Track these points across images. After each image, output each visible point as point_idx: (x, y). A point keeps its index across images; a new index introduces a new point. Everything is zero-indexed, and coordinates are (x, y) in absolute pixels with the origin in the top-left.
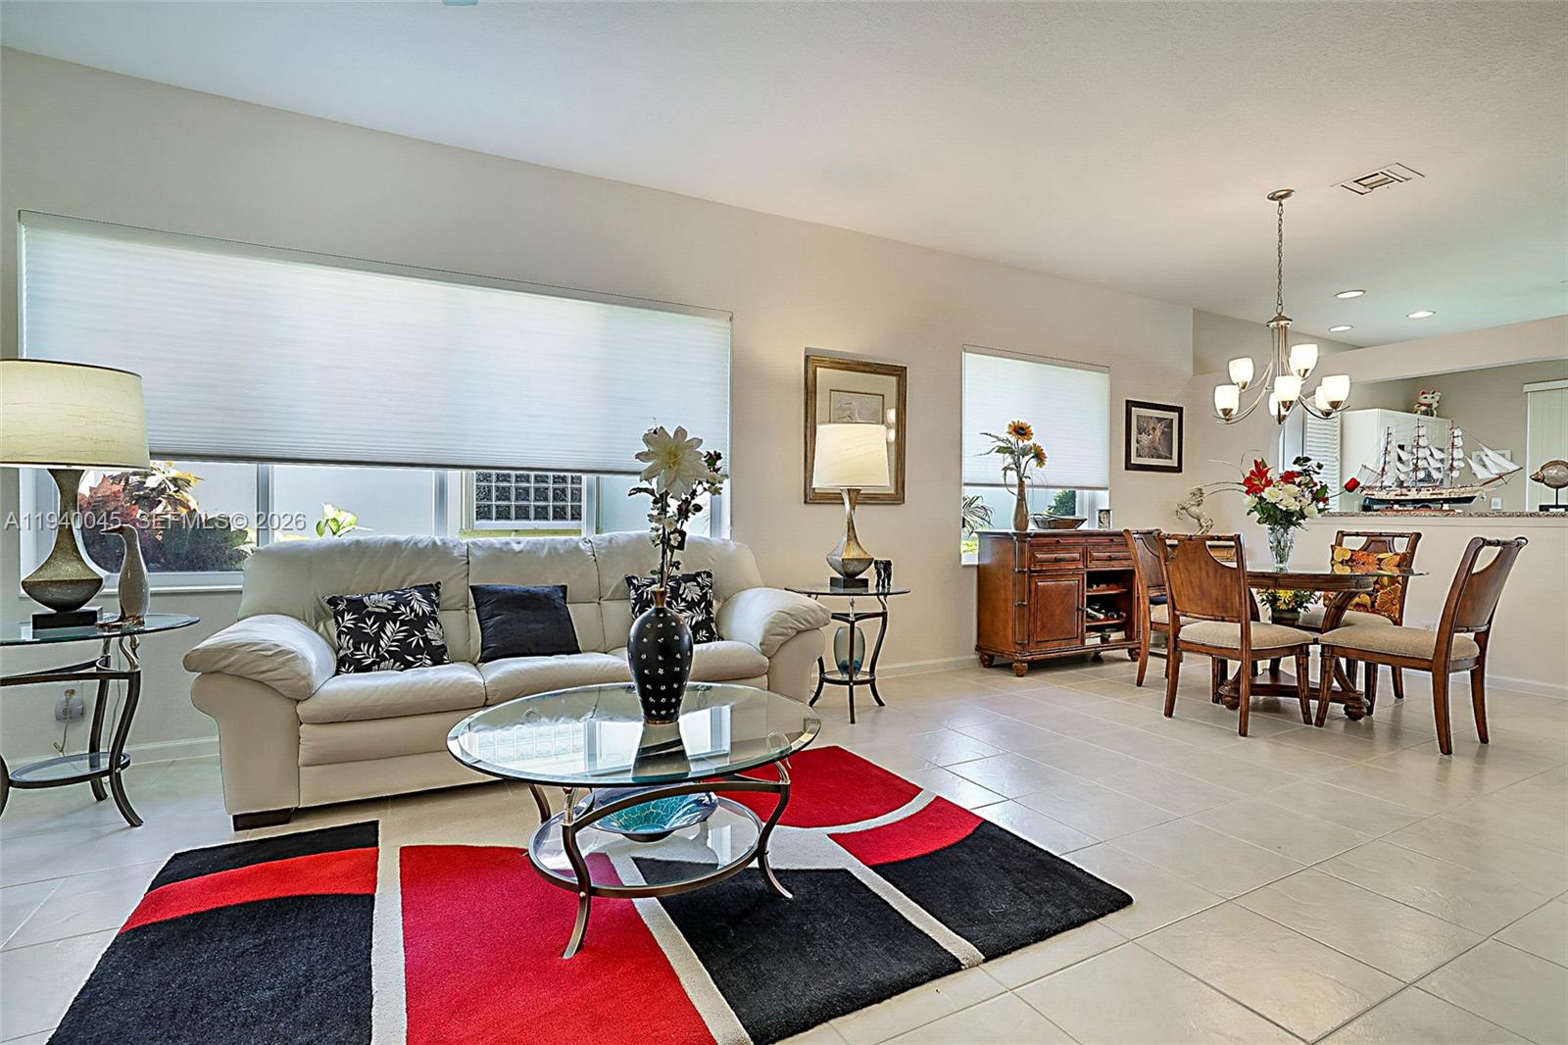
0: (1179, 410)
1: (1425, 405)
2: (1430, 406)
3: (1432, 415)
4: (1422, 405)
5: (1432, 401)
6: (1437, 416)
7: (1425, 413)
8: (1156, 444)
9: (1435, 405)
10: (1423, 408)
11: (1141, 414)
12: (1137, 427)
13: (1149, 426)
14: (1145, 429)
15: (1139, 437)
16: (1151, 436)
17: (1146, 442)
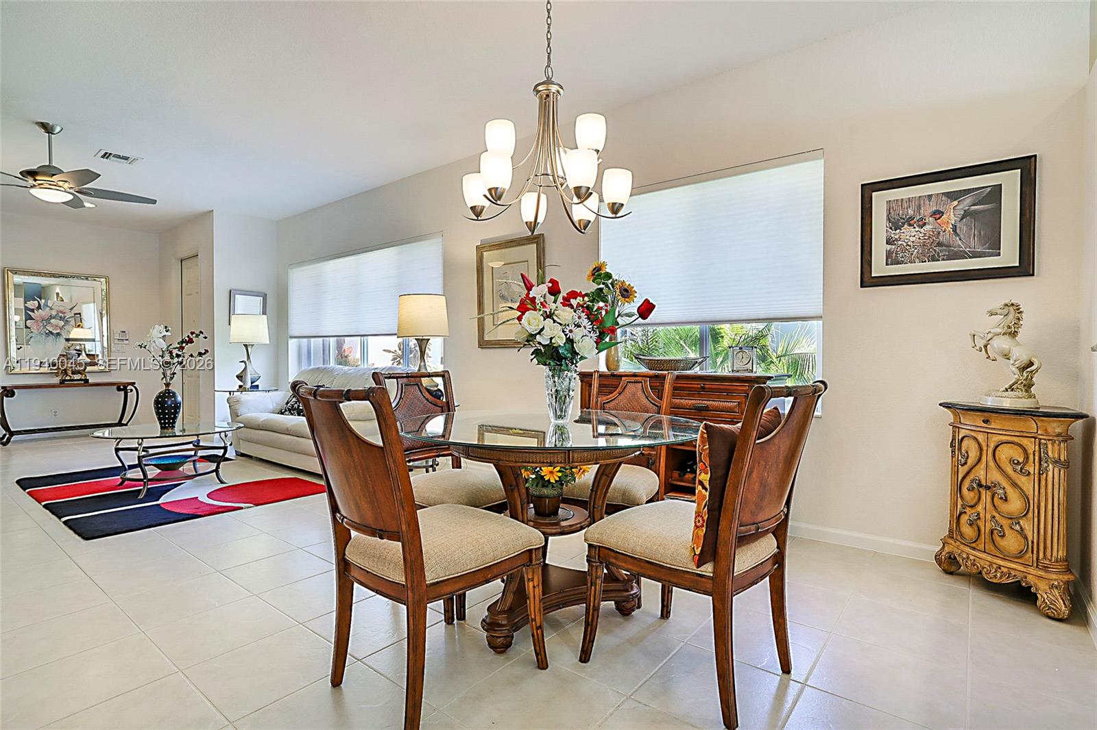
11: (899, 198)
12: (889, 220)
13: (922, 211)
14: (912, 218)
15: (895, 234)
16: (927, 227)
17: (912, 239)
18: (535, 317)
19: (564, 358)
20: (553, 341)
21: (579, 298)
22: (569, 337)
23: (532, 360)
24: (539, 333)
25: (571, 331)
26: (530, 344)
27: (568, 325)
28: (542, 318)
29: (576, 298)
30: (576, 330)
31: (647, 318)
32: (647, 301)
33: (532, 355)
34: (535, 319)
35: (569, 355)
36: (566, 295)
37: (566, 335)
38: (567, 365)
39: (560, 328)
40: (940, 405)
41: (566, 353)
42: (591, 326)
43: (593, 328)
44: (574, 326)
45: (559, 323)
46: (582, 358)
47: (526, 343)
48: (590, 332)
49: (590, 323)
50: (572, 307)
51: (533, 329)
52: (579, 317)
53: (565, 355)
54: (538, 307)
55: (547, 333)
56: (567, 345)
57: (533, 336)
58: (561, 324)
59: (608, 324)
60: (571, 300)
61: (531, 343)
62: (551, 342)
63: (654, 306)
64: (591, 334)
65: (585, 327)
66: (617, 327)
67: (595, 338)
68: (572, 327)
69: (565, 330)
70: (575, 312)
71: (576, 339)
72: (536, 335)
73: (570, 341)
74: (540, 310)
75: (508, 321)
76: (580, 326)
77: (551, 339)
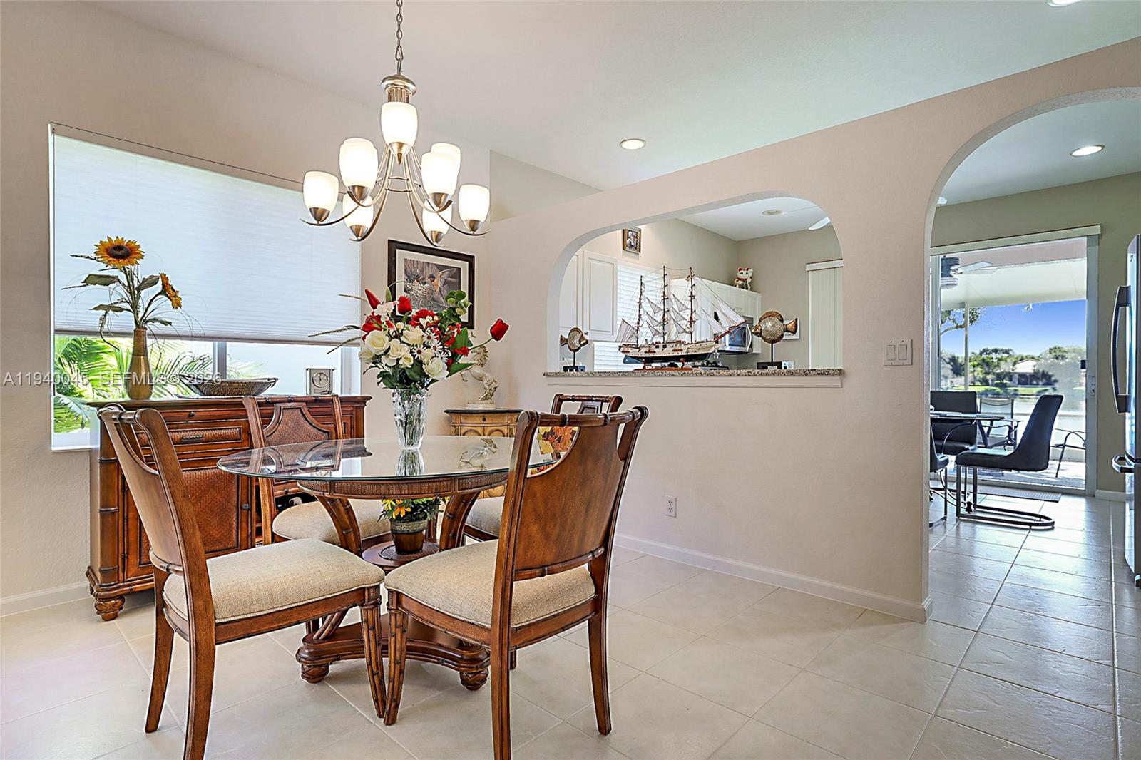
0: (470, 259)
1: (741, 280)
2: (745, 280)
3: (747, 289)
4: (739, 279)
5: (746, 277)
6: (751, 290)
7: (742, 286)
8: (436, 295)
9: (749, 280)
10: (740, 282)
11: (412, 259)
12: (406, 273)
13: (424, 273)
14: (418, 276)
15: (409, 285)
16: (427, 285)
17: (419, 292)
18: (380, 336)
19: (413, 381)
20: (400, 362)
21: (428, 317)
22: (418, 358)
23: (378, 383)
24: (385, 353)
25: (419, 352)
26: (376, 366)
27: (416, 346)
28: (387, 338)
29: (425, 318)
30: (425, 351)
31: (499, 339)
32: (500, 322)
33: (378, 377)
34: (379, 339)
35: (418, 377)
36: (416, 315)
37: (414, 356)
38: (417, 389)
39: (407, 348)
40: (445, 411)
41: (414, 374)
42: (441, 347)
43: (443, 348)
44: (422, 346)
45: (407, 344)
46: (433, 381)
47: (373, 365)
48: (441, 353)
49: (440, 344)
50: (421, 327)
51: (377, 350)
52: (429, 338)
53: (412, 377)
54: (383, 326)
55: (393, 355)
56: (416, 367)
57: (379, 357)
58: (409, 345)
59: (460, 345)
60: (420, 319)
61: (378, 365)
62: (398, 363)
63: (508, 327)
64: (442, 355)
65: (435, 348)
66: (469, 348)
67: (446, 360)
68: (421, 348)
69: (413, 351)
70: (424, 331)
71: (425, 361)
72: (380, 356)
73: (419, 363)
74: (385, 330)
75: (353, 340)
76: (429, 347)
77: (398, 360)
